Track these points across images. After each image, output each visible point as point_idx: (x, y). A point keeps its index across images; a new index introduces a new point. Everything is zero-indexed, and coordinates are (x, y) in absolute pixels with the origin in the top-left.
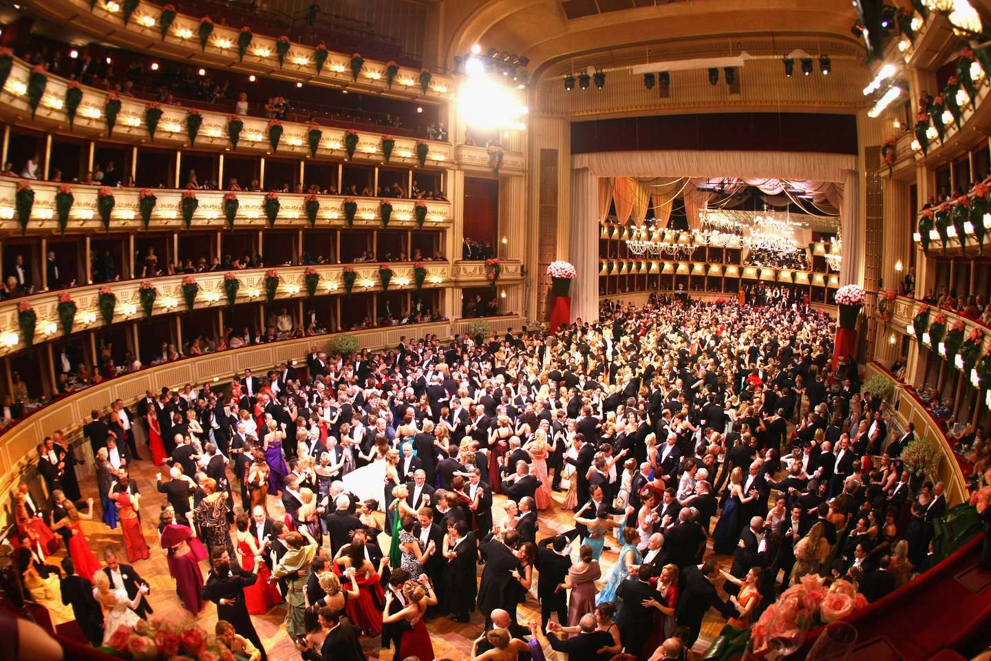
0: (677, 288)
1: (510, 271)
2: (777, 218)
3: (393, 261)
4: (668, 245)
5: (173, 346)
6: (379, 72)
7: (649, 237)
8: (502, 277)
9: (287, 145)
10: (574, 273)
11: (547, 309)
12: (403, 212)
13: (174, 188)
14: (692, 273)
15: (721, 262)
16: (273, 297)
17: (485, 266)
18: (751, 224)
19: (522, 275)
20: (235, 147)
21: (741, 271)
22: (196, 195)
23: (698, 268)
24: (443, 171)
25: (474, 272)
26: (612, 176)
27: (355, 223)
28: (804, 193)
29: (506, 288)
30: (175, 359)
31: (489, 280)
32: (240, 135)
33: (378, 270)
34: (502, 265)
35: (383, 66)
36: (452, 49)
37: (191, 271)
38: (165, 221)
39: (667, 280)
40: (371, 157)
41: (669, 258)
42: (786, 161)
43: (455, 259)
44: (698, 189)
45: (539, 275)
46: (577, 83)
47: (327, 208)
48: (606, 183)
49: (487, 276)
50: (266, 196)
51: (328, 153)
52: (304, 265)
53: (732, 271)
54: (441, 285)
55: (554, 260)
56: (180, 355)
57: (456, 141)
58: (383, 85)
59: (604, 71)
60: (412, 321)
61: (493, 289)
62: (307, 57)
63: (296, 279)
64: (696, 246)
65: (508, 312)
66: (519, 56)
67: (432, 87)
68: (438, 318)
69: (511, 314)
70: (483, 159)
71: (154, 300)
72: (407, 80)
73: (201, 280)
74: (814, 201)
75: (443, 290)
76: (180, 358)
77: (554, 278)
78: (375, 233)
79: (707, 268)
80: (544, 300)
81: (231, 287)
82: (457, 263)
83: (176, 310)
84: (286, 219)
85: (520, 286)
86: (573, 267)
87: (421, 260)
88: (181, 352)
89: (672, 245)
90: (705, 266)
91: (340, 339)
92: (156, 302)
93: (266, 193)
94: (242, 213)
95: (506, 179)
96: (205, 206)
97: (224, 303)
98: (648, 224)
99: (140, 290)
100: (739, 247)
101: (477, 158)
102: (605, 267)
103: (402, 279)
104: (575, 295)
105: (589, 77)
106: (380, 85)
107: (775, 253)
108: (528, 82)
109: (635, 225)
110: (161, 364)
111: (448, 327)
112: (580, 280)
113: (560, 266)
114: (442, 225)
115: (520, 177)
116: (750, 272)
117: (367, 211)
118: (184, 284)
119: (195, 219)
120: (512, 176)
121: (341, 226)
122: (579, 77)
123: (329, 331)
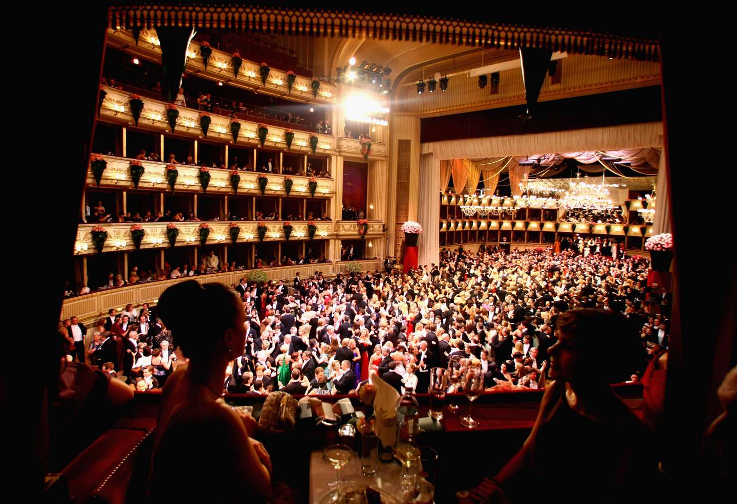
0: (502, 240)
1: (375, 228)
2: (590, 183)
3: (293, 220)
4: (494, 208)
5: (120, 276)
6: (281, 79)
7: (480, 203)
8: (369, 232)
9: (215, 132)
10: (421, 230)
11: (401, 255)
12: (300, 186)
13: (122, 156)
14: (514, 229)
15: (540, 220)
16: (205, 242)
17: (358, 225)
18: (567, 189)
19: (384, 231)
20: (173, 130)
21: (557, 226)
22: (142, 164)
23: (520, 225)
24: (328, 157)
25: (350, 229)
26: (451, 159)
27: (266, 192)
28: (620, 160)
29: (372, 240)
30: (121, 285)
31: (360, 234)
32: (177, 120)
33: (282, 226)
34: (370, 224)
35: (284, 74)
36: (334, 62)
37: (139, 221)
38: (116, 181)
39: (493, 235)
40: (277, 145)
41: (495, 218)
42: (600, 135)
43: (337, 219)
44: (520, 165)
45: (396, 231)
46: (426, 88)
47: (246, 181)
48: (446, 164)
49: (359, 231)
50: (200, 169)
51: (246, 141)
52: (229, 220)
53: (549, 226)
54: (327, 238)
55: (407, 220)
56: (125, 283)
57: (337, 134)
58: (285, 90)
59: (448, 76)
60: (307, 262)
61: (363, 240)
62: (226, 62)
63: (223, 230)
64: (517, 208)
65: (373, 257)
66: (384, 67)
67: (320, 93)
68: (324, 260)
69: (375, 258)
70: (356, 148)
71: (105, 240)
72: (302, 86)
73: (147, 227)
74: (632, 165)
75: (328, 240)
76: (125, 285)
77: (406, 234)
78: (281, 200)
79: (527, 225)
80: (399, 249)
81: (172, 234)
82: (338, 222)
83: (125, 249)
84: (215, 187)
85: (383, 239)
86: (420, 226)
87: (313, 220)
88: (127, 281)
89: (497, 208)
90: (525, 223)
91: (254, 274)
92: (106, 242)
93: (200, 167)
94: (181, 180)
95: (373, 162)
96: (150, 173)
97: (166, 245)
98: (478, 193)
99: (91, 232)
100: (556, 207)
101: (352, 147)
102: (444, 225)
103: (299, 232)
104: (422, 245)
105: (435, 82)
106: (282, 89)
107: (590, 211)
108: (391, 88)
109: (468, 194)
110: (107, 289)
111: (331, 267)
112: (425, 234)
113: (411, 225)
114: (327, 195)
115: (384, 161)
116: (565, 227)
117: (275, 184)
118: (133, 230)
119: (142, 182)
120: (378, 160)
121: (256, 194)
122: (428, 82)
123: (246, 268)
